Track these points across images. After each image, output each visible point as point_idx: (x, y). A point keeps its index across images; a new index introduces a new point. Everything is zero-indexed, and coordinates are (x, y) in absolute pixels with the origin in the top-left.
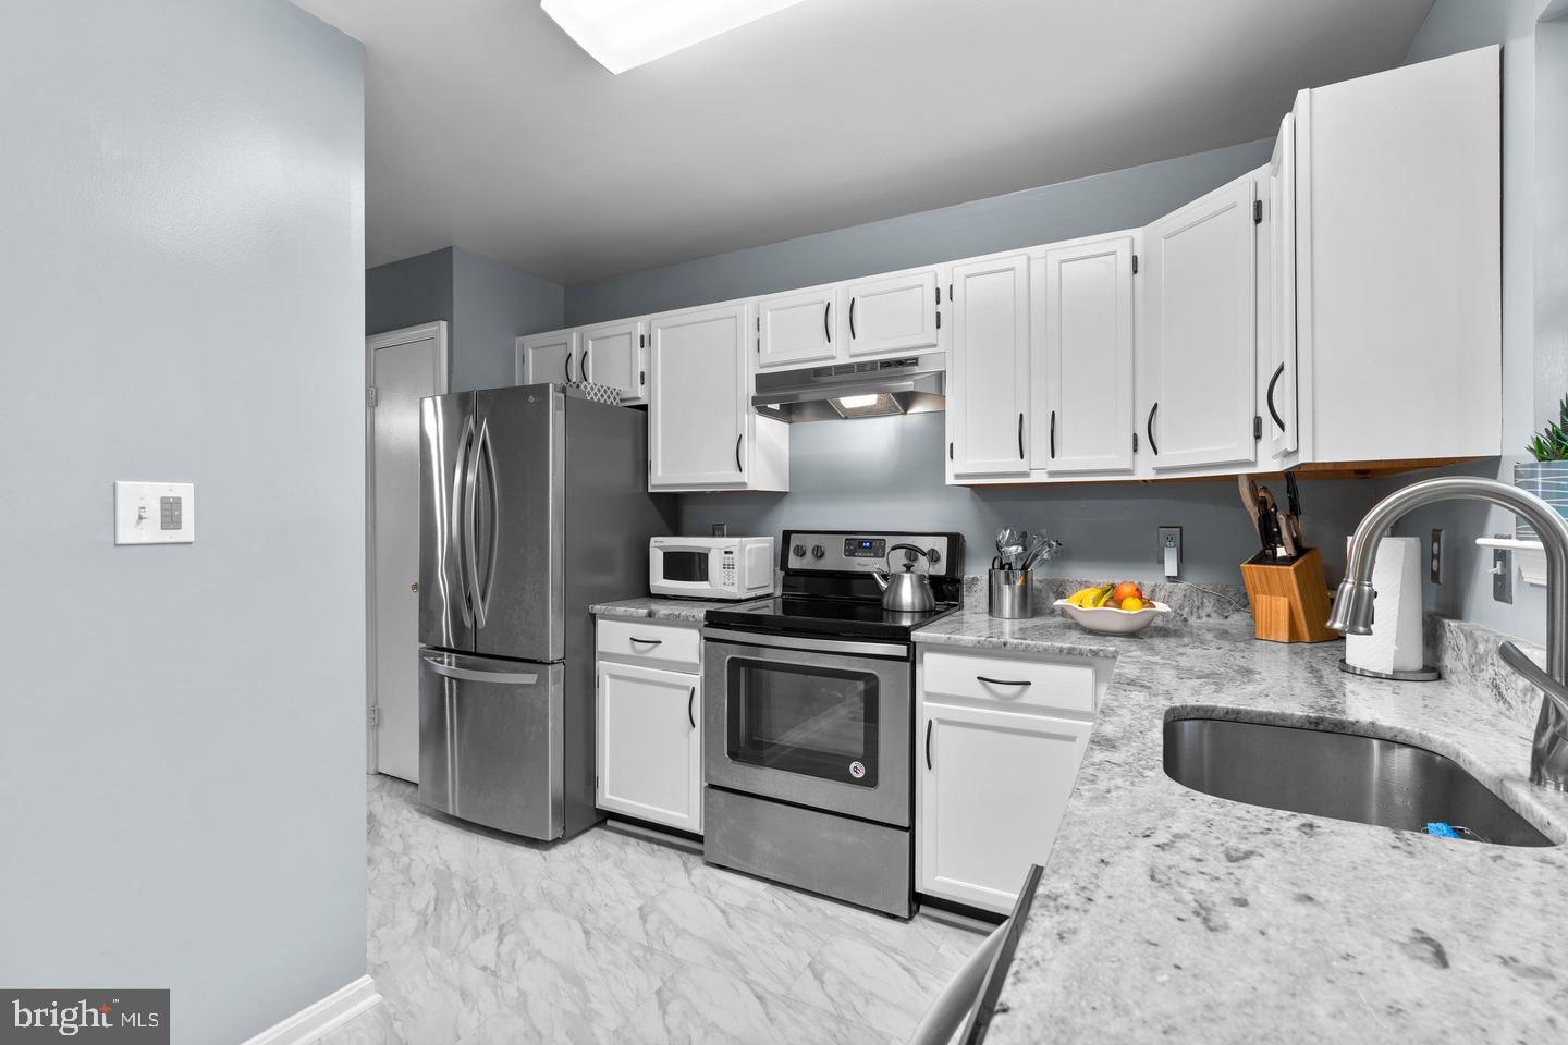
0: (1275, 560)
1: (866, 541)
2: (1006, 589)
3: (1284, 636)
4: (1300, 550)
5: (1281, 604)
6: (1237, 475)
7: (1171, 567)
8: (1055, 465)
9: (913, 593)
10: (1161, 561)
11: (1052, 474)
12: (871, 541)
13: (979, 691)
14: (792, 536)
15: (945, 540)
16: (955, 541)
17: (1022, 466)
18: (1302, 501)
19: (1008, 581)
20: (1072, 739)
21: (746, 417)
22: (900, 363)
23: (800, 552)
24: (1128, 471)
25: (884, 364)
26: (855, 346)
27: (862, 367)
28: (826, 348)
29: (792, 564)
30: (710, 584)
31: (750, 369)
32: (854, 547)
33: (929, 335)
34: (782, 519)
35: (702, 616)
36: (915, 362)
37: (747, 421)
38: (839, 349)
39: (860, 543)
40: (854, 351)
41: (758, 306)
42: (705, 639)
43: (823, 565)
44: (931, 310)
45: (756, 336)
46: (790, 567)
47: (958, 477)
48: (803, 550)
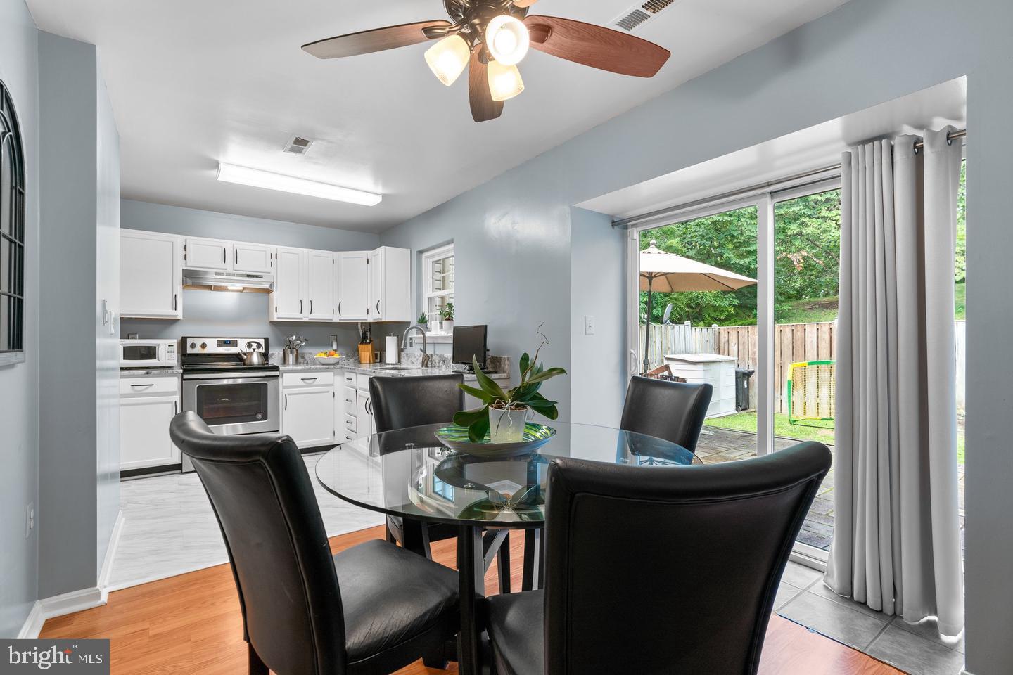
0: (366, 343)
1: (227, 341)
2: (291, 355)
3: (368, 362)
4: (371, 341)
5: (368, 353)
7: (335, 347)
8: (311, 316)
9: (259, 357)
10: (332, 346)
11: (309, 319)
12: (230, 341)
13: (302, 383)
14: (187, 339)
15: (263, 340)
16: (266, 340)
17: (301, 316)
18: (372, 329)
19: (292, 352)
20: (328, 392)
21: (179, 287)
22: (256, 276)
23: (193, 346)
24: (331, 320)
25: (248, 276)
26: (237, 267)
27: (238, 275)
28: (222, 265)
29: (189, 351)
30: (159, 360)
31: (180, 266)
32: (222, 343)
33: (268, 269)
34: (180, 331)
35: (182, 371)
36: (261, 277)
37: (179, 289)
38: (229, 266)
39: (225, 342)
40: (235, 268)
41: (186, 240)
42: (183, 380)
43: (206, 351)
44: (269, 260)
45: (184, 253)
46: (188, 352)
47: (278, 318)
48: (195, 345)
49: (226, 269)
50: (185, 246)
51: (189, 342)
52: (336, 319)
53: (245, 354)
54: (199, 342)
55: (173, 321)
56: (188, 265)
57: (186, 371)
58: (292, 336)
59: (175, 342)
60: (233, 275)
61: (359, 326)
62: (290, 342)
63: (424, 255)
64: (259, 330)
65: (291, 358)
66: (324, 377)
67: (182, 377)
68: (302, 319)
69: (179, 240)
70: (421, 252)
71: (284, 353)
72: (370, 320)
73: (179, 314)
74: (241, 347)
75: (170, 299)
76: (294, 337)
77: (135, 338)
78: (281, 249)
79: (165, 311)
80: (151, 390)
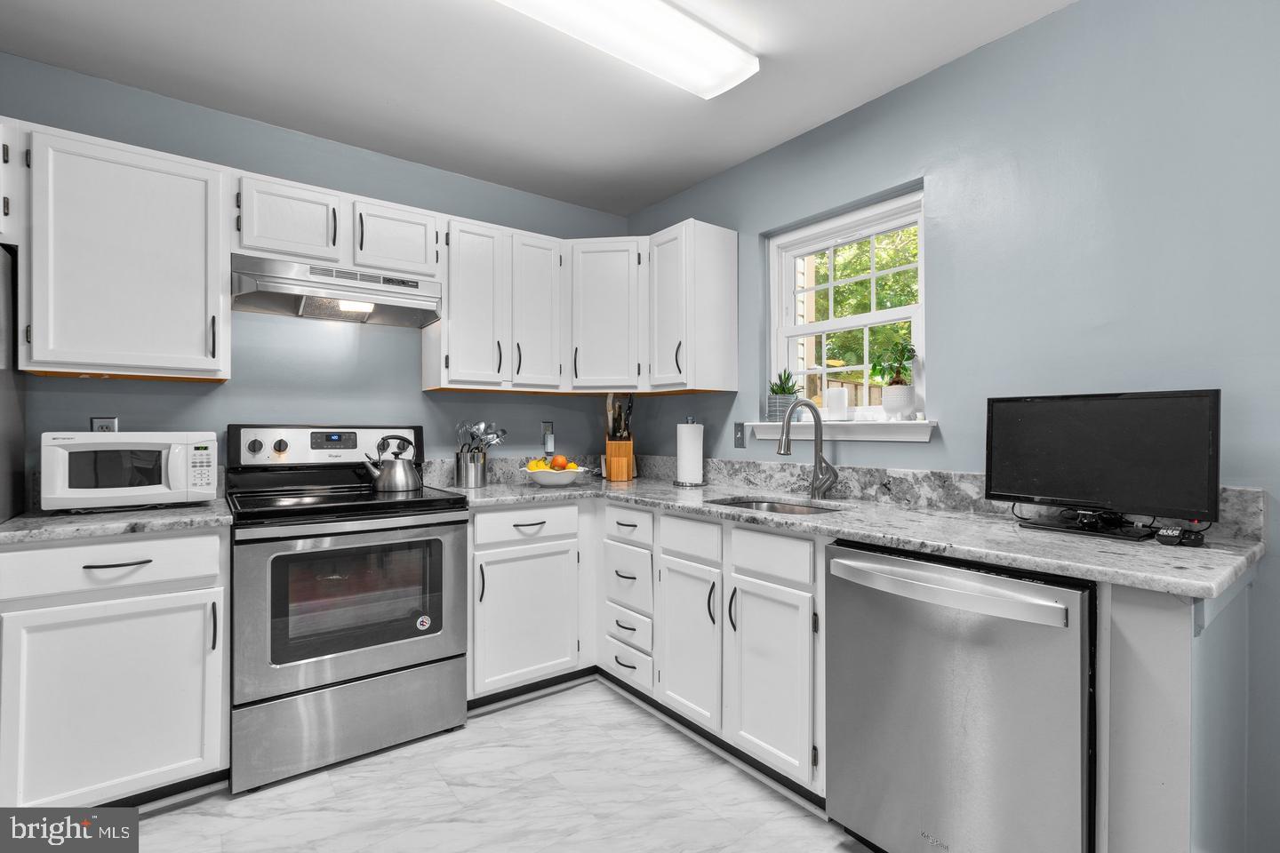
0: (621, 438)
1: (335, 433)
2: (472, 466)
3: (625, 478)
4: (634, 434)
5: (624, 461)
6: (607, 393)
7: (550, 447)
8: (519, 379)
9: (406, 474)
10: (544, 444)
11: (514, 385)
12: (340, 435)
13: (515, 534)
14: (242, 430)
15: (412, 431)
16: (418, 431)
17: (495, 377)
19: (473, 460)
20: (566, 552)
21: (221, 298)
22: (403, 283)
23: (255, 447)
24: (557, 387)
25: (388, 281)
26: (362, 257)
27: (365, 278)
28: (330, 251)
29: (247, 458)
30: (169, 487)
31: (224, 246)
32: (320, 441)
33: (430, 267)
34: (224, 410)
35: (230, 518)
36: (415, 285)
37: (222, 303)
38: (343, 255)
39: (328, 437)
40: (359, 260)
41: (240, 181)
42: (234, 543)
43: (285, 459)
44: (432, 247)
45: (235, 212)
46: (243, 462)
47: (451, 382)
48: (261, 445)
49: (336, 261)
50: (238, 196)
51: (247, 436)
52: (566, 388)
53: (375, 465)
54: (269, 437)
55: (209, 385)
56: (246, 241)
57: (242, 520)
58: (477, 423)
59: (210, 438)
60: (351, 276)
61: (610, 401)
62: (473, 436)
63: (774, 243)
64: (405, 409)
65: (472, 472)
66: (560, 518)
67: (233, 535)
68: (498, 384)
69: (223, 178)
70: (767, 236)
71: (458, 460)
72: (644, 387)
73: (222, 367)
74: (365, 448)
75: (199, 330)
76: (482, 426)
77: (108, 429)
78: (459, 224)
79: (186, 358)
80: (143, 575)
